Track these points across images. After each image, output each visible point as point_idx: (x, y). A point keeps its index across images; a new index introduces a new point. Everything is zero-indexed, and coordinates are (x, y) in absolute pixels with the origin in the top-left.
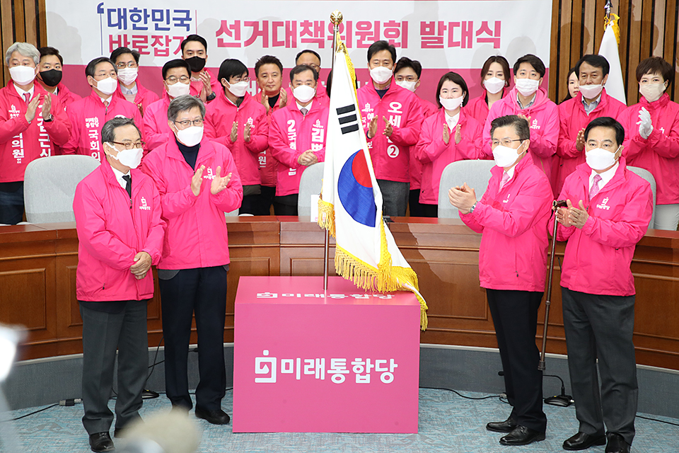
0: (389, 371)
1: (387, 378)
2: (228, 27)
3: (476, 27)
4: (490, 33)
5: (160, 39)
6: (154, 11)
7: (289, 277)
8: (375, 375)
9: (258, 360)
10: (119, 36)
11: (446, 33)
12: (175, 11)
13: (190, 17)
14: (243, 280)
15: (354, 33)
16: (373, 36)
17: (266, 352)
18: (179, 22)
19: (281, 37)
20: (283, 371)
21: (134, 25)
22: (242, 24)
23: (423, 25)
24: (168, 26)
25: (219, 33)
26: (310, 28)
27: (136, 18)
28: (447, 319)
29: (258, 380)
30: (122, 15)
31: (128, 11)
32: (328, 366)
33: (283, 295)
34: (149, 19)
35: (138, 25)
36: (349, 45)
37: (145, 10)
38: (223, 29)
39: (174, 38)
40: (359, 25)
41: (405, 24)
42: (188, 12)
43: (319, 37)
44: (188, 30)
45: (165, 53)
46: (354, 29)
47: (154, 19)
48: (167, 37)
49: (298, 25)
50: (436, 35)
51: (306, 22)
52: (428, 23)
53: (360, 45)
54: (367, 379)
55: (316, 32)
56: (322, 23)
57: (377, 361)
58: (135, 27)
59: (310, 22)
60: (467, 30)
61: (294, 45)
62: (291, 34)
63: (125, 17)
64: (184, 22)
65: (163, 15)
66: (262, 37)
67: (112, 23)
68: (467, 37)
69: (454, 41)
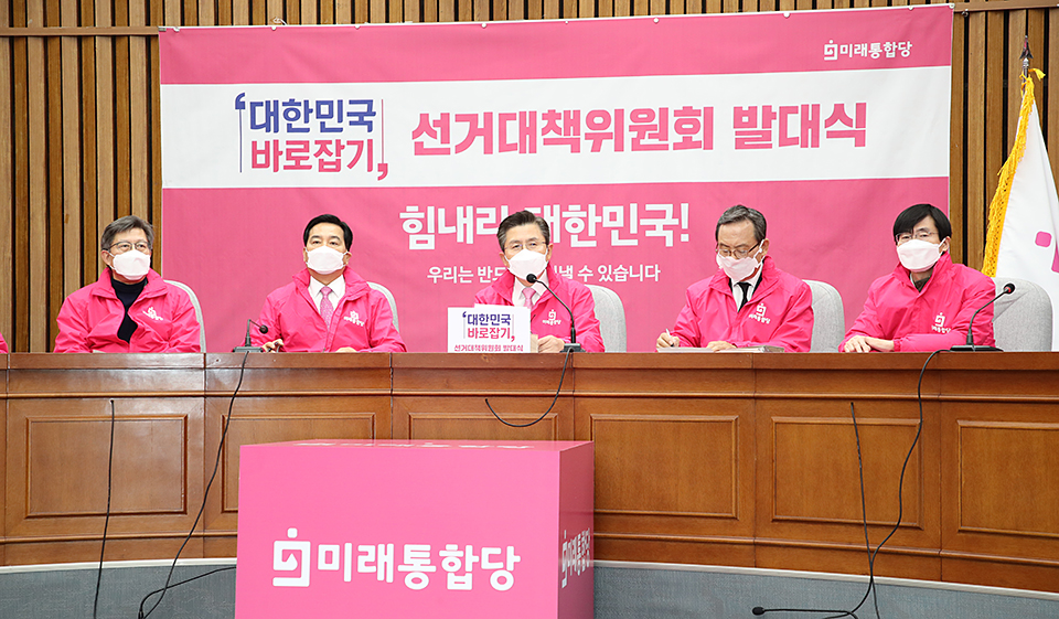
0: (505, 568)
1: (502, 580)
2: (431, 125)
3: (825, 114)
4: (848, 122)
5: (328, 146)
6: (319, 104)
8: (481, 575)
9: (279, 546)
10: (267, 143)
11: (775, 124)
12: (351, 102)
13: (373, 111)
15: (626, 128)
16: (658, 132)
17: (292, 533)
18: (356, 119)
19: (513, 135)
20: (322, 565)
21: (289, 126)
22: (452, 118)
23: (738, 112)
24: (339, 126)
25: (416, 134)
26: (557, 122)
27: (292, 114)
28: (670, 519)
29: (278, 582)
30: (272, 110)
31: (280, 104)
32: (399, 558)
34: (312, 116)
35: (295, 125)
36: (619, 147)
37: (306, 102)
38: (424, 126)
39: (349, 143)
40: (635, 114)
41: (709, 112)
42: (370, 103)
43: (572, 136)
44: (370, 130)
45: (334, 167)
46: (628, 122)
47: (319, 116)
48: (338, 141)
49: (539, 117)
50: (759, 128)
51: (552, 112)
52: (745, 108)
53: (636, 146)
54: (467, 583)
55: (566, 128)
56: (577, 113)
57: (484, 550)
58: (290, 129)
59: (557, 112)
60: (810, 119)
61: (533, 150)
62: (528, 131)
63: (276, 113)
64: (364, 119)
65: (333, 109)
66: (482, 137)
67: (257, 124)
68: (810, 130)
69: (789, 136)
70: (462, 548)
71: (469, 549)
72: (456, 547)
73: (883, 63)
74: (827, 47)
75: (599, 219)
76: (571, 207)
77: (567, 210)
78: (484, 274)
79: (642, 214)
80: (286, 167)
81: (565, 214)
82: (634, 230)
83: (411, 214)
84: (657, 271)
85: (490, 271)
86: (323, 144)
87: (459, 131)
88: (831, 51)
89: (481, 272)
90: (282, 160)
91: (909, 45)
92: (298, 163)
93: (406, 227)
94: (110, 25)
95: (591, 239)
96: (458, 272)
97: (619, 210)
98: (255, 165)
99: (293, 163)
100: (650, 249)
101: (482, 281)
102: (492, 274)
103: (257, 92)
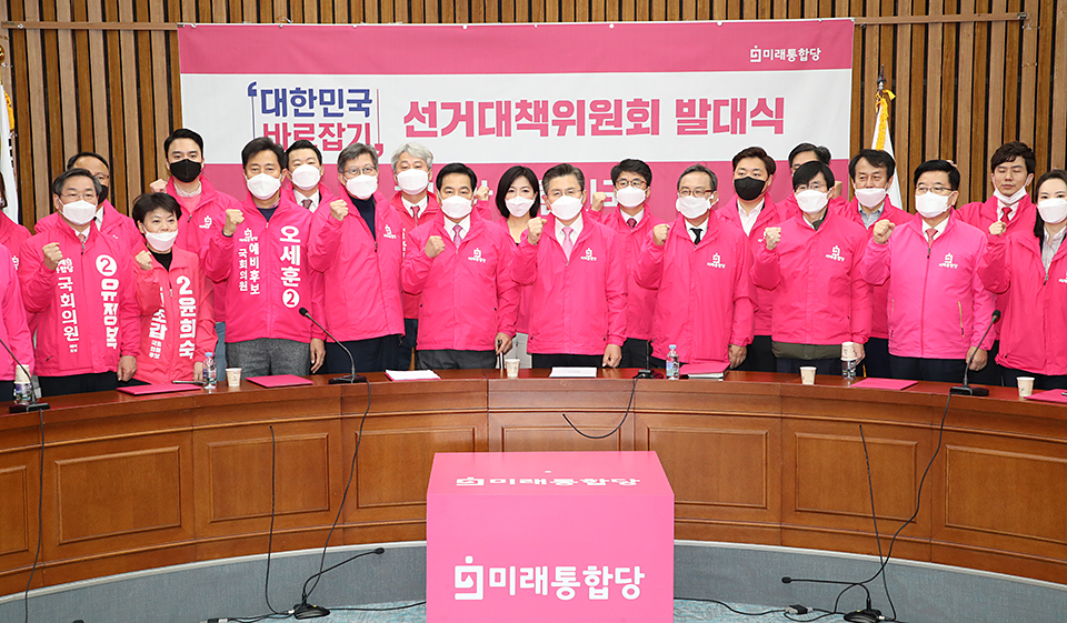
0: (633, 583)
1: (631, 592)
2: (421, 111)
3: (751, 106)
4: (769, 113)
5: (331, 128)
6: (322, 92)
7: (500, 453)
8: (615, 588)
9: (459, 570)
10: (277, 126)
11: (710, 114)
12: (350, 91)
13: (370, 99)
14: (439, 458)
15: (587, 116)
16: (613, 119)
17: (469, 559)
18: (355, 105)
19: (491, 122)
20: (493, 583)
21: (296, 111)
22: (439, 106)
23: (680, 104)
24: (340, 111)
25: (407, 119)
26: (529, 110)
27: (298, 101)
29: (459, 597)
30: (281, 97)
31: (288, 92)
32: (551, 577)
33: (492, 481)
34: (317, 102)
35: (301, 110)
36: (581, 132)
37: (311, 91)
38: (414, 112)
39: (349, 126)
40: (594, 105)
41: (656, 103)
42: (367, 92)
43: (541, 122)
44: (367, 115)
45: (336, 146)
46: (588, 111)
47: (322, 102)
48: (339, 125)
49: (513, 106)
50: (697, 117)
51: (524, 102)
52: (686, 101)
53: (595, 131)
54: (605, 594)
55: (536, 116)
56: (545, 103)
57: (617, 569)
58: (297, 114)
59: (528, 101)
60: (738, 111)
61: (508, 134)
62: (503, 118)
63: (284, 100)
64: (362, 105)
65: (336, 96)
66: (465, 123)
67: (268, 108)
68: (738, 120)
69: (721, 125)
70: (600, 569)
71: (606, 569)
72: (595, 568)
73: (798, 65)
74: (752, 51)
79: (601, 188)
86: (327, 127)
87: (445, 117)
88: (756, 54)
91: (819, 51)
94: (132, 20)
103: (266, 81)
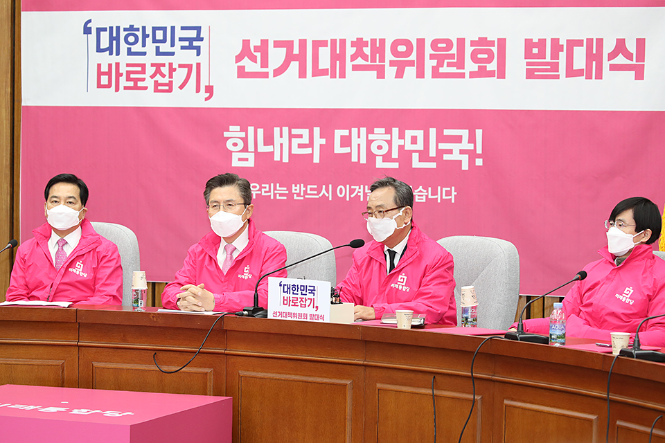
2: (252, 50)
3: (609, 47)
4: (629, 56)
5: (161, 68)
6: (154, 29)
10: (110, 66)
11: (563, 56)
12: (183, 28)
13: (201, 36)
15: (427, 57)
16: (455, 61)
18: (186, 44)
19: (325, 62)
21: (129, 49)
22: (271, 44)
23: (529, 44)
24: (171, 50)
25: (239, 58)
26: (364, 48)
27: (131, 39)
30: (114, 35)
31: (122, 30)
34: (149, 40)
35: (134, 49)
36: (420, 74)
37: (144, 28)
38: (245, 51)
39: (180, 66)
40: (435, 44)
41: (502, 43)
42: (198, 29)
43: (378, 63)
44: (198, 54)
45: (167, 88)
46: (428, 51)
47: (155, 41)
48: (171, 65)
49: (348, 44)
50: (548, 59)
51: (360, 40)
52: (535, 40)
53: (436, 74)
55: (372, 56)
56: (383, 41)
58: (130, 53)
59: (364, 40)
60: (594, 52)
61: (343, 75)
62: (338, 58)
63: (117, 39)
64: (192, 44)
65: (165, 34)
66: (297, 63)
67: (102, 47)
68: (594, 63)
69: (574, 69)
75: (401, 142)
76: (376, 130)
77: (373, 133)
78: (298, 191)
79: (441, 138)
80: (126, 88)
81: (371, 137)
82: (433, 153)
83: (234, 134)
84: (454, 193)
85: (303, 189)
86: (158, 67)
87: (277, 56)
89: (296, 189)
90: (123, 82)
92: (136, 84)
93: (229, 145)
95: (394, 160)
96: (275, 189)
97: (420, 134)
98: (99, 85)
99: (131, 84)
100: (447, 172)
101: (295, 198)
102: (305, 192)
103: (102, 18)
